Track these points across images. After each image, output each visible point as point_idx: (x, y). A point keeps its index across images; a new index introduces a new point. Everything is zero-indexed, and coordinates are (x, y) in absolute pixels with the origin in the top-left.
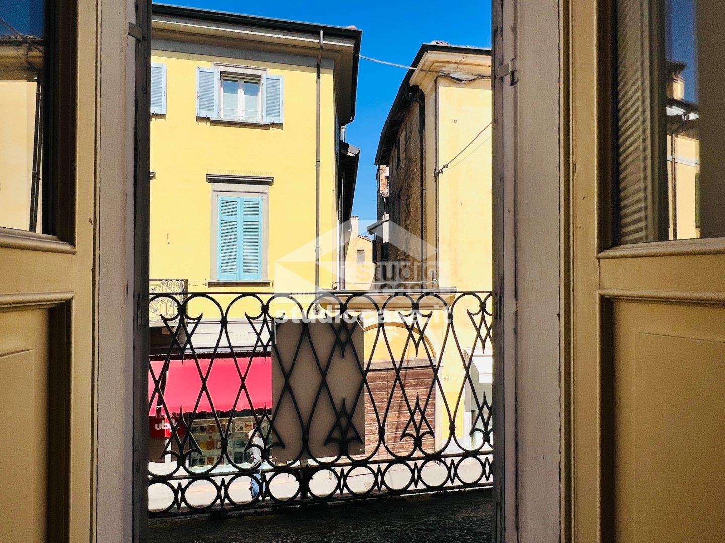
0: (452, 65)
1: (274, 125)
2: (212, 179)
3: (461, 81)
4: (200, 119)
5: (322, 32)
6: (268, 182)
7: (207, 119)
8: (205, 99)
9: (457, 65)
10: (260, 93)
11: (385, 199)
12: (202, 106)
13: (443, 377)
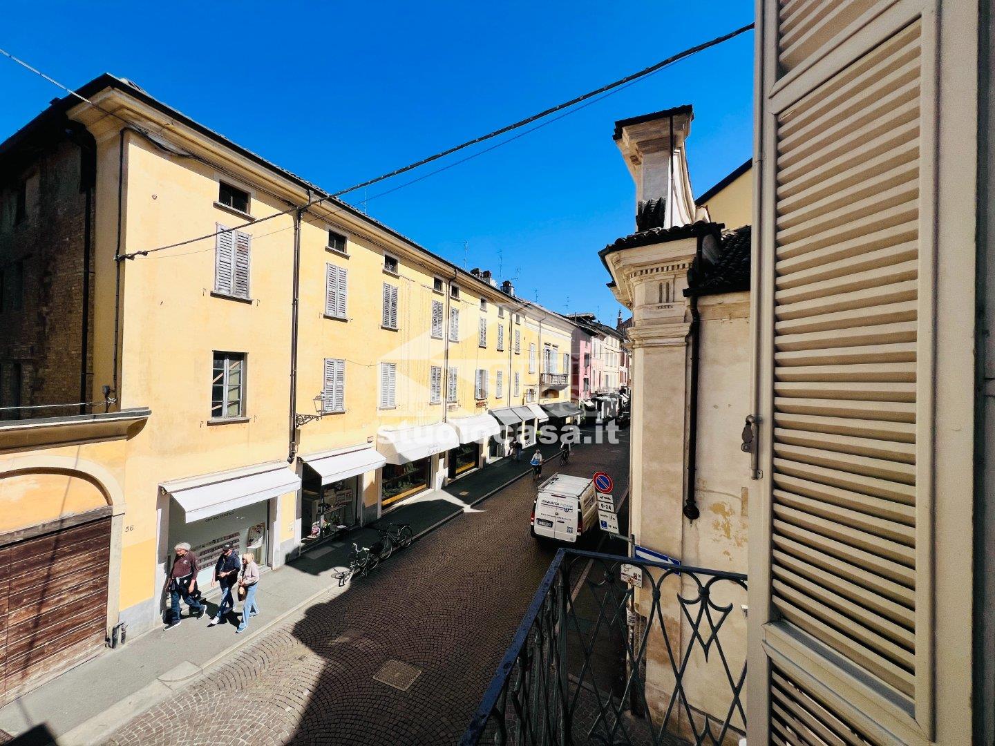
0: (152, 124)
3: (166, 150)
9: (161, 127)
13: (124, 529)
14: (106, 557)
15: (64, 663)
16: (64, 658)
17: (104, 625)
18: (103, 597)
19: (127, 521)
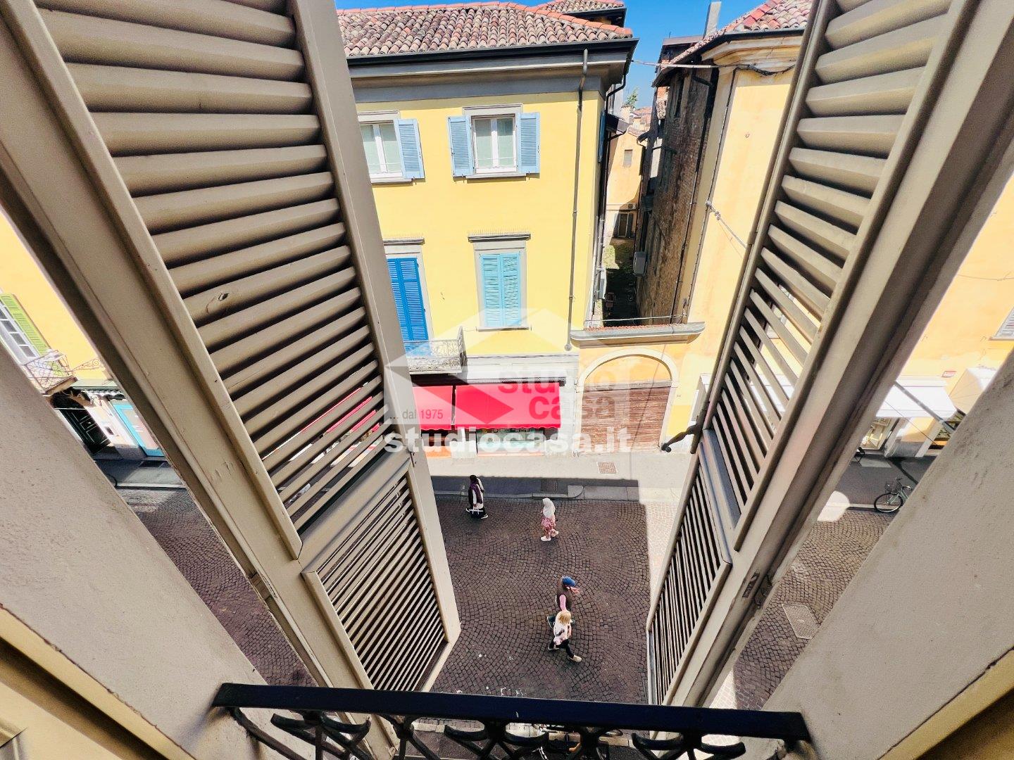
0: (762, 52)
1: (529, 175)
2: (473, 240)
3: (771, 74)
4: (456, 179)
5: (586, 51)
6: (526, 238)
7: (463, 178)
8: (459, 154)
9: (770, 50)
10: (514, 132)
11: (660, 121)
12: (458, 164)
13: (676, 395)
14: (664, 407)
15: (640, 447)
16: (641, 446)
17: (658, 439)
18: (660, 426)
19: (678, 392)
